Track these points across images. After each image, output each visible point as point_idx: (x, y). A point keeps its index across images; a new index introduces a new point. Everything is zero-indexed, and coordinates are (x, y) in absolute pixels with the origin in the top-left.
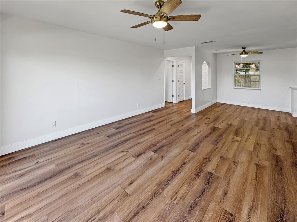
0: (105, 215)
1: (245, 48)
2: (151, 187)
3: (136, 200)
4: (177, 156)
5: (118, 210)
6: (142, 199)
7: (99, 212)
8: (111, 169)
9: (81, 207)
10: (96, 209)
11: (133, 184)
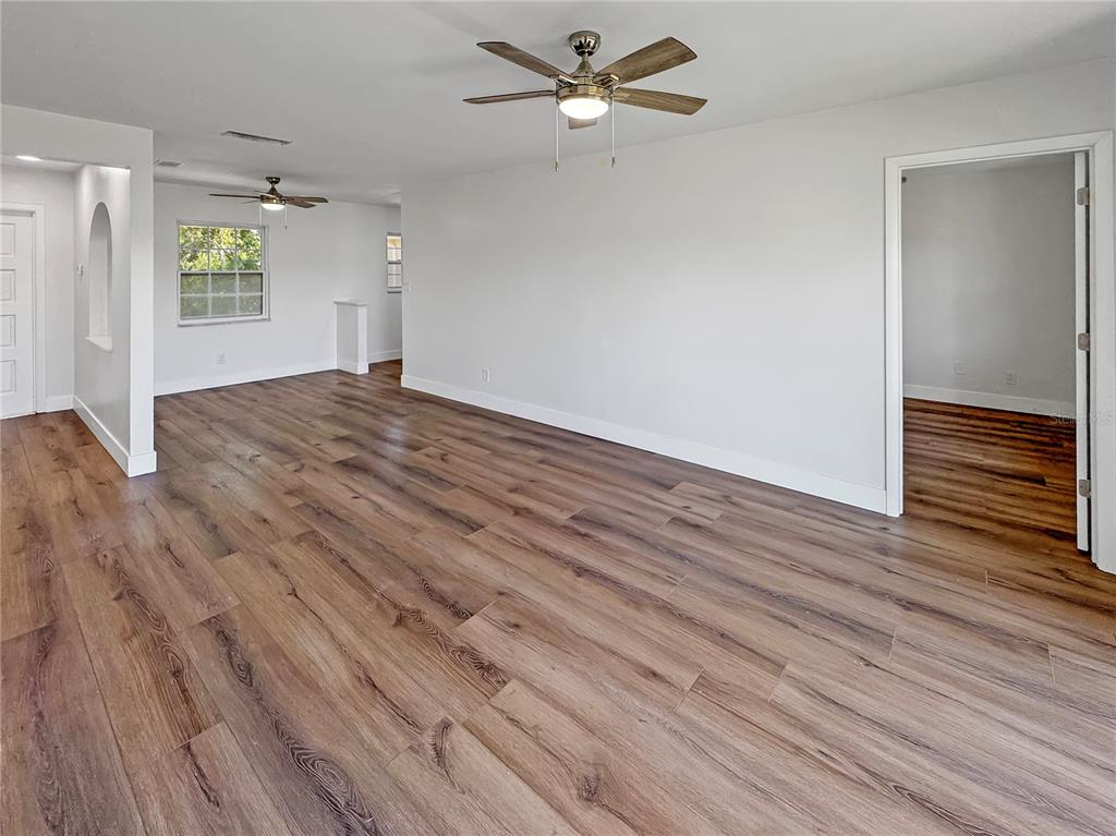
0: (794, 726)
1: (277, 181)
2: (654, 622)
3: (709, 654)
4: (503, 560)
5: (763, 695)
6: (700, 640)
7: (798, 750)
8: (591, 776)
9: (820, 826)
10: (796, 763)
11: (656, 669)
